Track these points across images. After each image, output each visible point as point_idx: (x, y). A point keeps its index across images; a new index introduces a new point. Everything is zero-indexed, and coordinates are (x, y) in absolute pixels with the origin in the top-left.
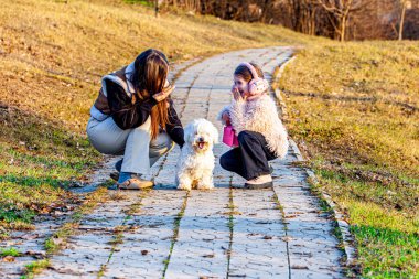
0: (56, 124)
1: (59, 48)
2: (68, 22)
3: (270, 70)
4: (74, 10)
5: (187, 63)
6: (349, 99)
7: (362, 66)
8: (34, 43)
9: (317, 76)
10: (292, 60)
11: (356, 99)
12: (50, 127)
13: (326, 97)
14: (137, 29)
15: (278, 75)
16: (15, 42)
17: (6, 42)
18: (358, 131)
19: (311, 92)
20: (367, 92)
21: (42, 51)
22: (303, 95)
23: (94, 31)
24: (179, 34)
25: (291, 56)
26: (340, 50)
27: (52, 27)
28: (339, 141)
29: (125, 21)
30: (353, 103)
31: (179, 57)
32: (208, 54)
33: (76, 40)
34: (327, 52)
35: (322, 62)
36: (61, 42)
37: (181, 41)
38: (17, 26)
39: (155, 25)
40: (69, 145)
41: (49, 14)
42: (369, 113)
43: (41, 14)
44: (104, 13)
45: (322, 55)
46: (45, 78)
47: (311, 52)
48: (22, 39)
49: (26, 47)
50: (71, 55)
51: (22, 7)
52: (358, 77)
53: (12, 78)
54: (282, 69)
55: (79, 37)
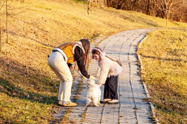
0: (46, 73)
1: (47, 32)
2: (51, 19)
3: (136, 44)
4: (54, 13)
5: (101, 39)
6: (169, 60)
7: (175, 41)
8: (37, 29)
9: (156, 47)
10: (145, 38)
11: (172, 60)
12: (44, 76)
13: (159, 59)
14: (80, 21)
15: (140, 47)
16: (29, 29)
17: (25, 29)
18: (173, 78)
19: (153, 55)
20: (177, 55)
21: (40, 33)
22: (150, 57)
23: (62, 23)
24: (98, 23)
25: (145, 37)
26: (166, 33)
27: (44, 22)
28: (164, 84)
29: (75, 17)
30: (171, 62)
31: (98, 35)
32: (110, 34)
33: (54, 27)
34: (161, 34)
35: (158, 39)
36: (48, 29)
37: (98, 26)
38: (30, 22)
39: (88, 19)
40: (52, 85)
41: (43, 15)
42: (177, 67)
43: (39, 15)
44: (66, 14)
45: (158, 36)
46: (41, 48)
47: (154, 34)
48: (32, 28)
49: (33, 32)
50: (52, 35)
51: (32, 12)
52: (173, 47)
53: (28, 49)
54: (141, 44)
55: (55, 26)
